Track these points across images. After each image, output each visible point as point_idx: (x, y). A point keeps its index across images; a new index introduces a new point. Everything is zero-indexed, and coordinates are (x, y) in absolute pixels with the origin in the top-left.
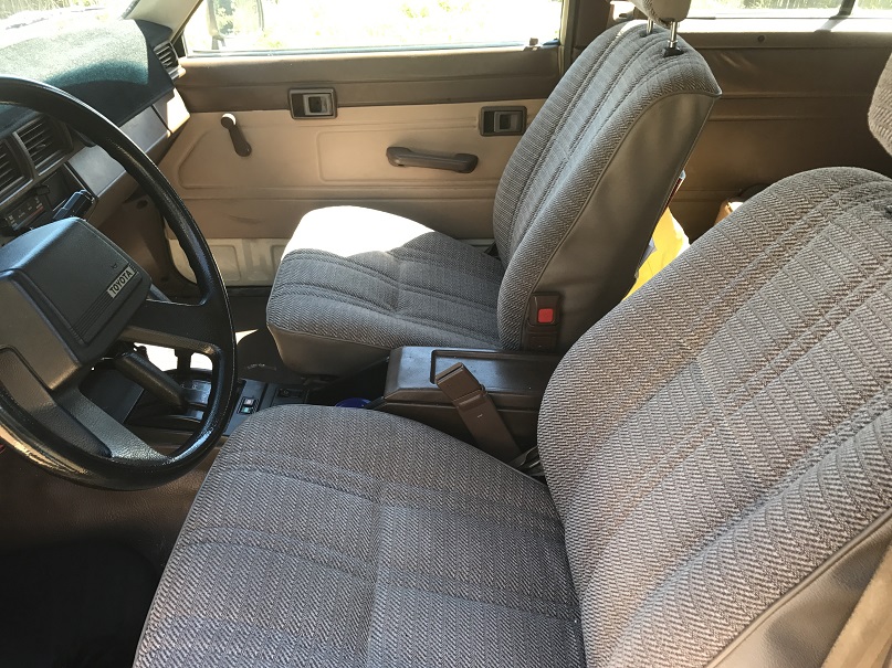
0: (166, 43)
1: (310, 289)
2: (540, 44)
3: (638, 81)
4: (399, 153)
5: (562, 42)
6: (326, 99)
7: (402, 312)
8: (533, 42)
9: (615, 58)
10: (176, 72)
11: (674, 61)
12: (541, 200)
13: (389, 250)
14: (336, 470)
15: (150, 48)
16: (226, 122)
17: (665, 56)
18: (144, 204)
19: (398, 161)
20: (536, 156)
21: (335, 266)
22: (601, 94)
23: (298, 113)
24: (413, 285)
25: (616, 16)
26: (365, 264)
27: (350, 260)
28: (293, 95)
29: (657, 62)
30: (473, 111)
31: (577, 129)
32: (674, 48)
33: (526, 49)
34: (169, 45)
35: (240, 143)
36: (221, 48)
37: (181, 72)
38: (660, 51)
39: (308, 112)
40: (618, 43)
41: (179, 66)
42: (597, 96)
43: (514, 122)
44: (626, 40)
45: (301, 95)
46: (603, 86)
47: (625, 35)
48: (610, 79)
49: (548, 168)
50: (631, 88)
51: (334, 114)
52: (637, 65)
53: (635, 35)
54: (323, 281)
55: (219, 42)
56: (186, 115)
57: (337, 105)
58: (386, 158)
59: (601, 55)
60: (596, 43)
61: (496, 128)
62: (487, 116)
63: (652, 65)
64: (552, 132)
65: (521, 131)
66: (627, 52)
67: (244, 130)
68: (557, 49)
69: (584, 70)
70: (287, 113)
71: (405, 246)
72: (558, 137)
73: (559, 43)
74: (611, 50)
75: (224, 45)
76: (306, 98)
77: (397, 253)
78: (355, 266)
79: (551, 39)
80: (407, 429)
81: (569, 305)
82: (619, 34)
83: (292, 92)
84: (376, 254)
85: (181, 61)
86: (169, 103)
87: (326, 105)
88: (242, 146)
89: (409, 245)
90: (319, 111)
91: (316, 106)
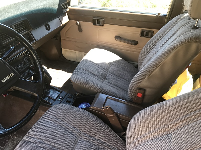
0: (65, 3)
1: (84, 71)
2: (161, 15)
3: (182, 34)
4: (118, 38)
5: (168, 15)
6: (102, 21)
7: (106, 81)
8: (159, 14)
9: (179, 24)
10: (67, 10)
11: (195, 30)
12: (149, 60)
13: (109, 62)
14: (70, 126)
15: (59, 4)
16: (77, 24)
17: (193, 28)
18: (57, 39)
19: (116, 40)
20: (152, 46)
21: (92, 65)
22: (172, 34)
23: (94, 24)
24: (112, 73)
25: (184, 11)
26: (100, 66)
27: (97, 64)
28: (94, 19)
29: (189, 30)
30: (139, 30)
31: (163, 42)
32: (196, 26)
33: (157, 16)
34: (66, 3)
35: (80, 29)
36: (80, 5)
37: (68, 10)
38: (192, 26)
39: (97, 24)
40: (181, 20)
41: (68, 9)
42: (171, 34)
43: (150, 34)
44: (184, 19)
45: (96, 20)
46: (173, 32)
47: (184, 18)
48: (175, 31)
49: (153, 51)
50: (179, 36)
51: (103, 25)
52: (183, 29)
53: (187, 18)
54: (88, 69)
55: (80, 3)
56: (68, 20)
57: (104, 23)
58: (114, 38)
59: (176, 22)
60: (175, 18)
61: (144, 35)
62: (142, 32)
63: (188, 30)
64: (157, 41)
65: (151, 37)
66: (183, 24)
67: (81, 26)
68: (165, 17)
69: (170, 25)
70: (92, 23)
71: (113, 62)
72: (158, 43)
73: (166, 15)
74: (179, 21)
75: (81, 4)
76: (97, 21)
77: (111, 64)
78: (98, 66)
79: (164, 14)
80: (93, 118)
81: (147, 93)
82: (183, 17)
83: (94, 18)
84: (104, 63)
85: (69, 7)
86: (64, 17)
87: (101, 23)
88: (80, 30)
89: (114, 62)
90: (100, 24)
91: (99, 23)
